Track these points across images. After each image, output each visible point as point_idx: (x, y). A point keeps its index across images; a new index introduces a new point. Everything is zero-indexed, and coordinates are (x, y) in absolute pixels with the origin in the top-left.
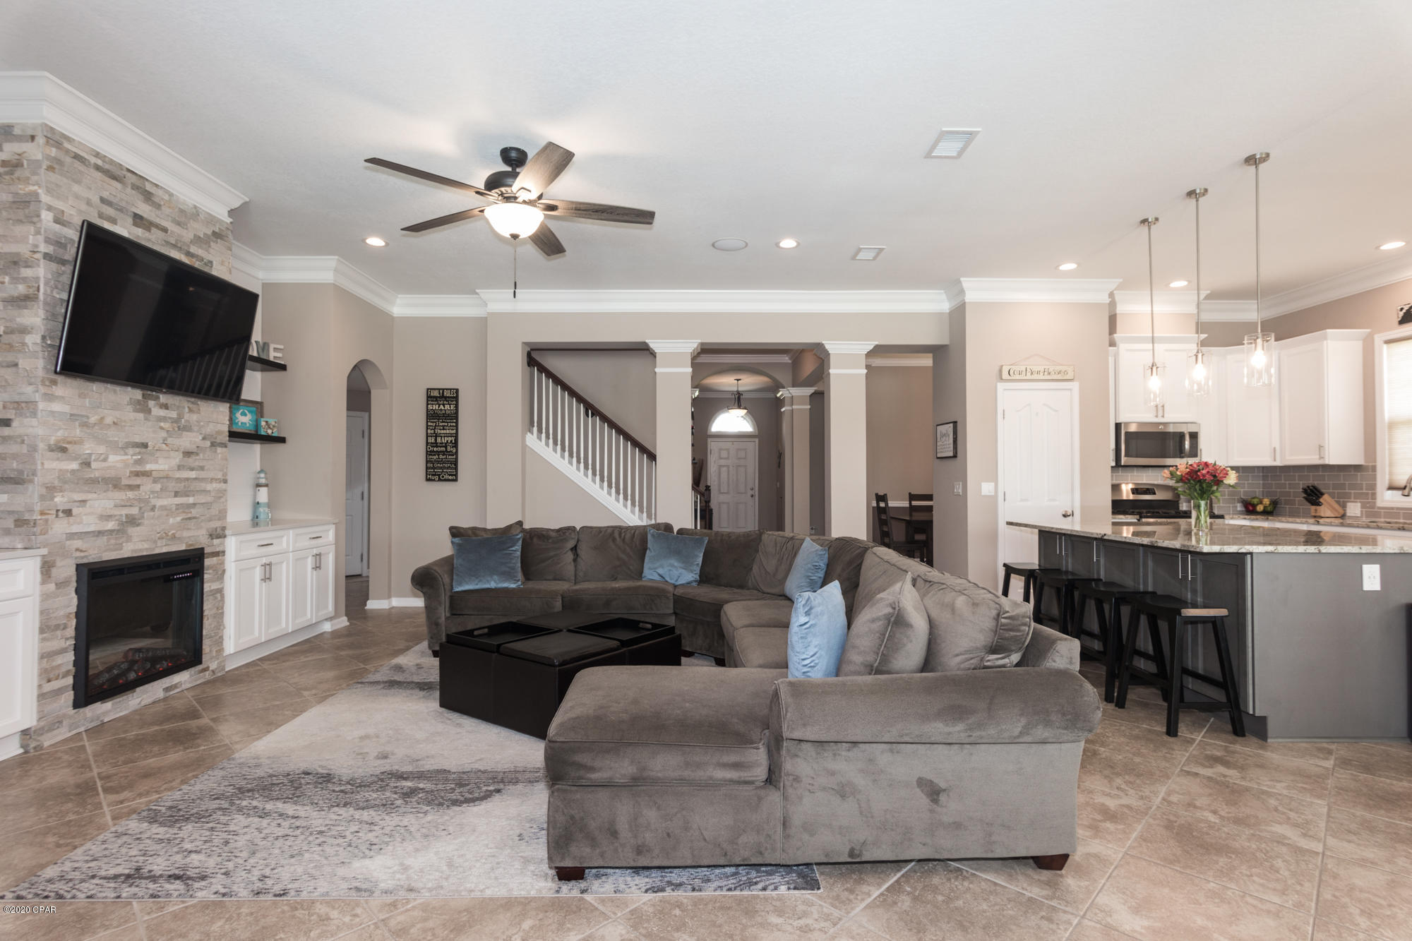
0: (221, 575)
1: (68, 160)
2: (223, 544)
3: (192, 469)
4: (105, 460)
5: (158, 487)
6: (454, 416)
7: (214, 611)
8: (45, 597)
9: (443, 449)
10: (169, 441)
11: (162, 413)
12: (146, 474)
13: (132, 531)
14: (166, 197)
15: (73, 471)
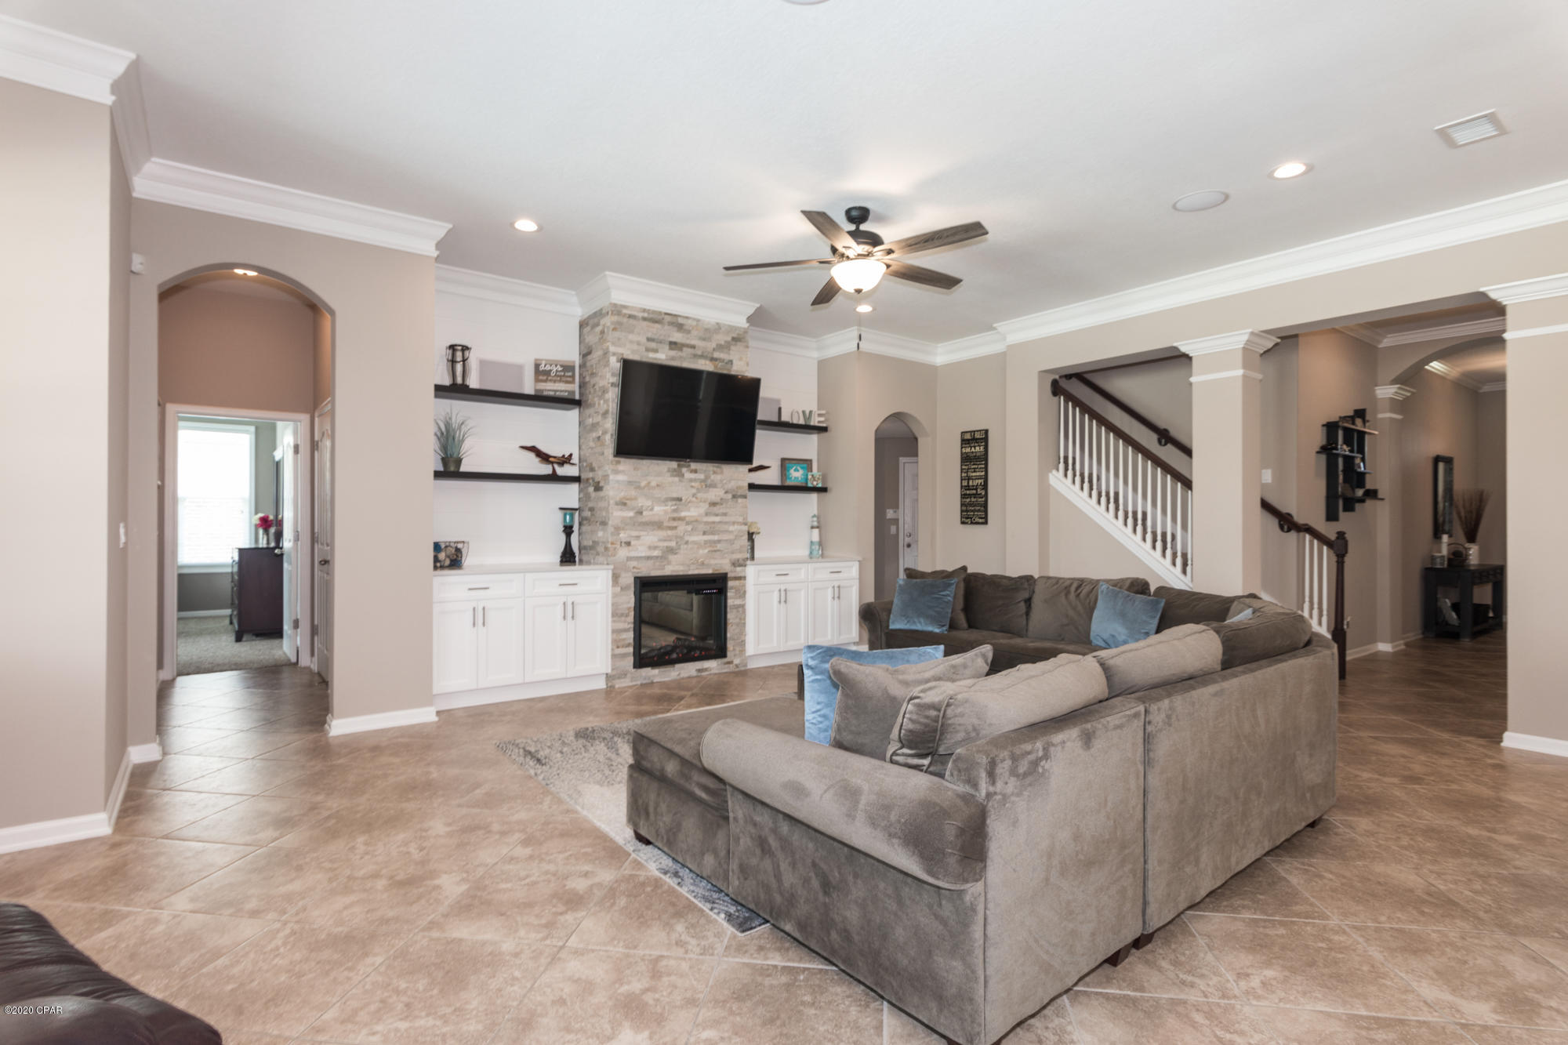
0: (742, 594)
1: (625, 320)
2: (744, 571)
3: (717, 515)
4: (652, 509)
5: (689, 528)
6: (984, 458)
7: (737, 620)
8: (615, 595)
9: (974, 492)
10: (699, 495)
11: (693, 476)
12: (680, 519)
13: (671, 557)
14: (694, 323)
15: (631, 518)
